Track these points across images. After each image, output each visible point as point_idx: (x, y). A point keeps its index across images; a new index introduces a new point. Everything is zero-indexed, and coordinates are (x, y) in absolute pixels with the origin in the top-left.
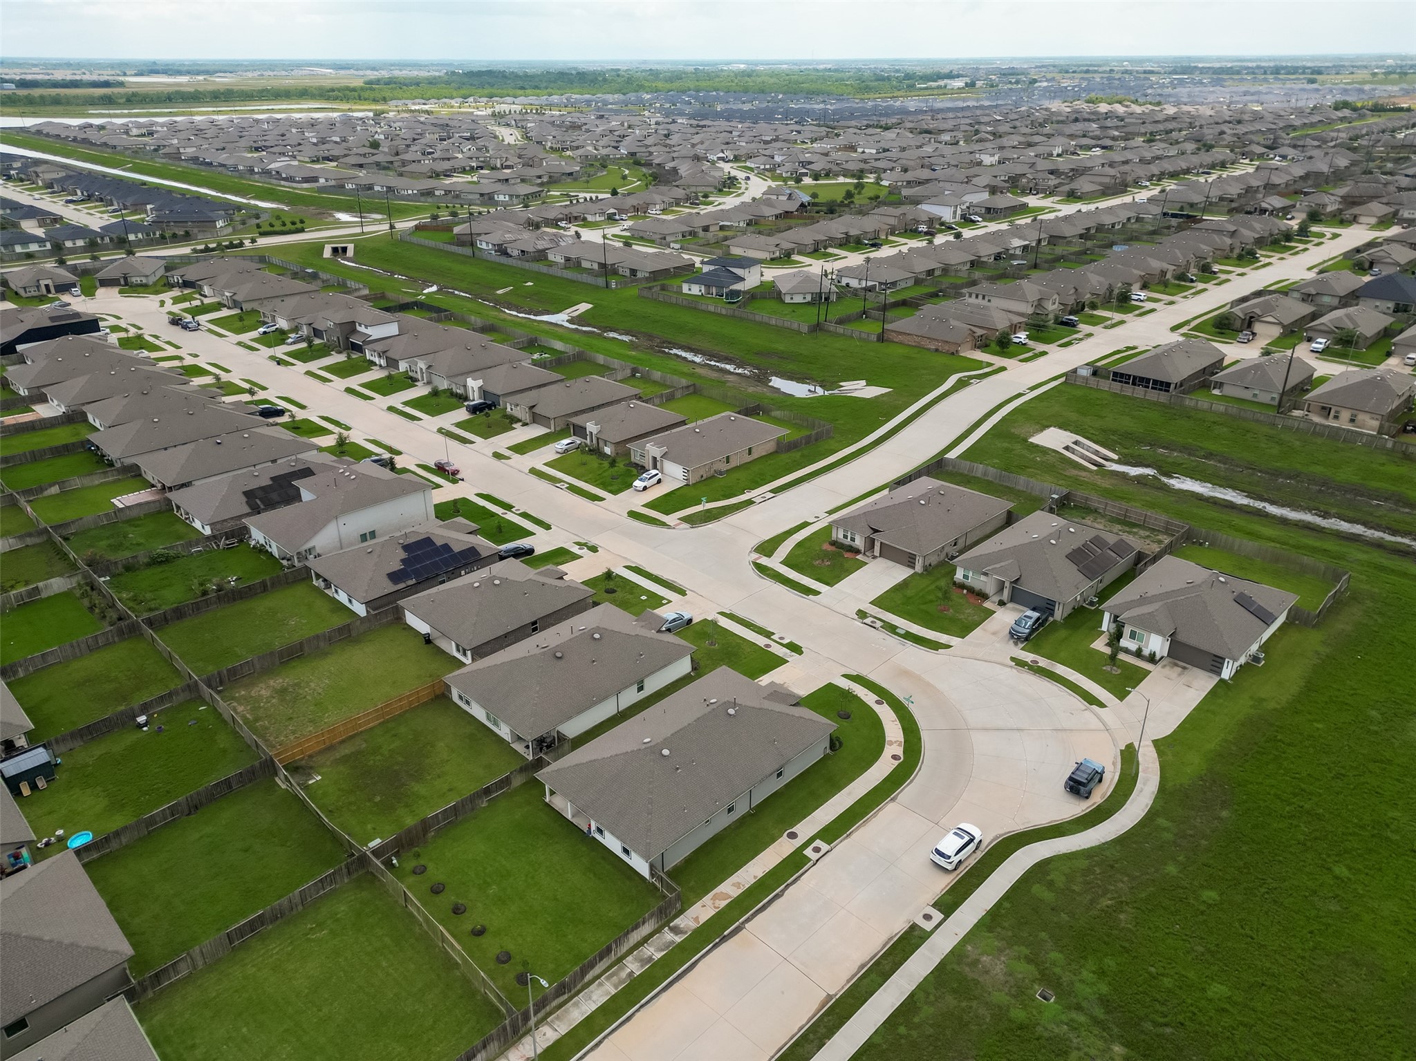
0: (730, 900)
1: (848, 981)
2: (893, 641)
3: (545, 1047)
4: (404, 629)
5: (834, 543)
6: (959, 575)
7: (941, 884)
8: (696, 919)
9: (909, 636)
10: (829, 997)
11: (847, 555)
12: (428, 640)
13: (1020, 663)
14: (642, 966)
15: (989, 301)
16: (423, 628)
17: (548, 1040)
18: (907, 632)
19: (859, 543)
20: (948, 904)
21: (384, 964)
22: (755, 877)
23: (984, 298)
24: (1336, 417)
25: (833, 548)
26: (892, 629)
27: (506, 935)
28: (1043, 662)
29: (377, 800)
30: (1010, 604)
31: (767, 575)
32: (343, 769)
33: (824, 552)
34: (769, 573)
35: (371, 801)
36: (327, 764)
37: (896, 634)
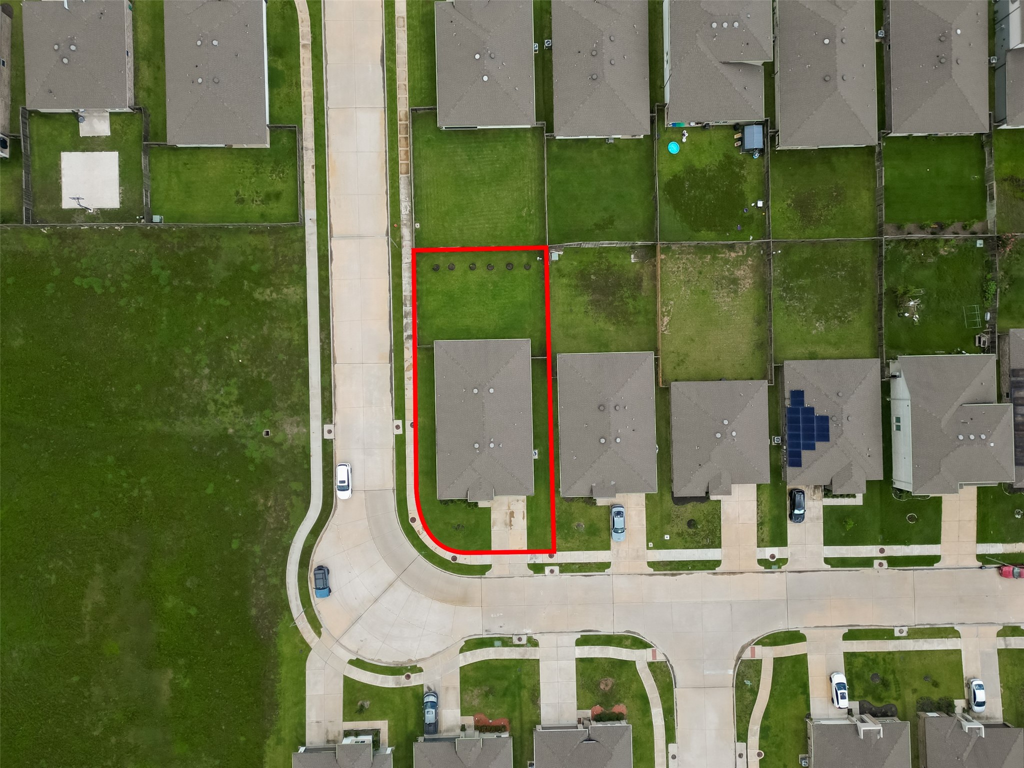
0: (405, 369)
1: (334, 375)
2: (497, 630)
3: (403, 255)
6: (504, 740)
8: (408, 349)
9: (490, 642)
10: (335, 363)
11: (598, 709)
14: (405, 312)
17: (405, 258)
18: (492, 645)
20: (328, 448)
21: (487, 225)
22: (407, 389)
26: (506, 642)
27: (462, 275)
28: (402, 681)
29: (593, 277)
30: (458, 731)
31: (627, 637)
32: (632, 275)
33: (618, 702)
34: (628, 642)
35: (594, 274)
36: (642, 271)
37: (499, 639)
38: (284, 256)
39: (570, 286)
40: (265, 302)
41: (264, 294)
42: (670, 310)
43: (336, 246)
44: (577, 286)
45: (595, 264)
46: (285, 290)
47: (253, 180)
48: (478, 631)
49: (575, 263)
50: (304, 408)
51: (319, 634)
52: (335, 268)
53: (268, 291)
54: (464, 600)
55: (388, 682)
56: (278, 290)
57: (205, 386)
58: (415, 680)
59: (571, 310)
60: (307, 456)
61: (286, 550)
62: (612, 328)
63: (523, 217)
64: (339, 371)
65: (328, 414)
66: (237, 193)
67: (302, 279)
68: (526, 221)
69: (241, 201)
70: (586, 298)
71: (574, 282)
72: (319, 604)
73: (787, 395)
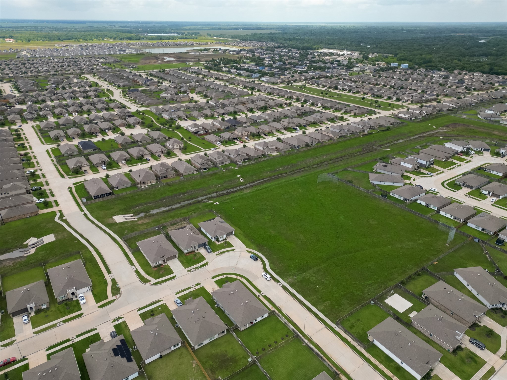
0: (273, 307)
1: (291, 296)
2: (201, 269)
4: (149, 365)
5: (155, 267)
6: (186, 252)
7: (273, 281)
8: (277, 312)
9: (201, 266)
10: (293, 299)
11: (162, 267)
12: (161, 357)
13: (218, 255)
15: (8, 194)
16: (157, 356)
19: (161, 262)
20: (278, 282)
21: (282, 357)
22: (268, 303)
23: (5, 194)
24: (147, 183)
25: (156, 269)
26: (197, 268)
27: (277, 338)
28: (219, 252)
29: (232, 363)
30: (198, 249)
31: (161, 283)
32: (217, 372)
33: (156, 270)
34: (160, 282)
35: (231, 365)
36: (214, 376)
37: (199, 268)
38: (332, 314)
39: (238, 356)
40: (325, 301)
41: (328, 303)
42: (194, 369)
43: (322, 326)
44: (235, 357)
45: (234, 368)
46: (323, 307)
47: (362, 327)
48: (206, 267)
49: (241, 364)
50: (292, 285)
51: (246, 251)
52: (316, 320)
53: (327, 304)
54: (214, 271)
55: (222, 250)
56: (324, 306)
57: (320, 278)
58: (216, 253)
59: (232, 349)
60: (280, 277)
61: (268, 260)
62: (213, 352)
63: (271, 367)
64: (291, 298)
65: (284, 287)
66: (361, 321)
67: (322, 312)
68: (269, 367)
69: (358, 320)
70: (230, 356)
71: (237, 358)
72: (251, 255)
73: (134, 360)
